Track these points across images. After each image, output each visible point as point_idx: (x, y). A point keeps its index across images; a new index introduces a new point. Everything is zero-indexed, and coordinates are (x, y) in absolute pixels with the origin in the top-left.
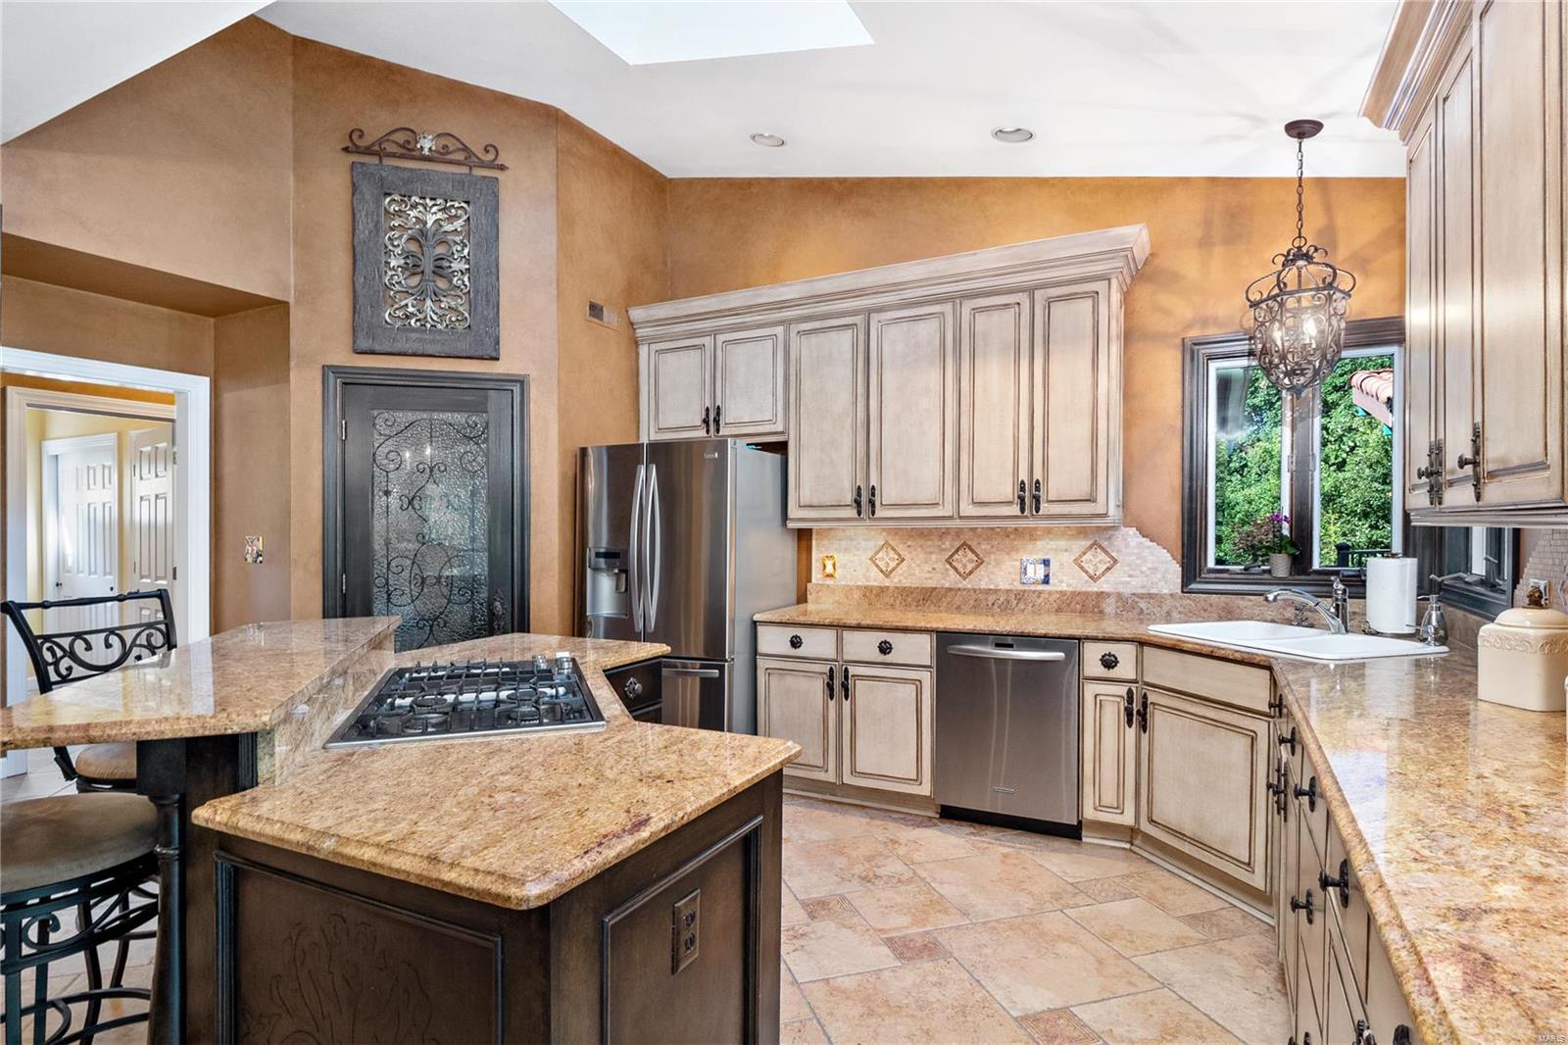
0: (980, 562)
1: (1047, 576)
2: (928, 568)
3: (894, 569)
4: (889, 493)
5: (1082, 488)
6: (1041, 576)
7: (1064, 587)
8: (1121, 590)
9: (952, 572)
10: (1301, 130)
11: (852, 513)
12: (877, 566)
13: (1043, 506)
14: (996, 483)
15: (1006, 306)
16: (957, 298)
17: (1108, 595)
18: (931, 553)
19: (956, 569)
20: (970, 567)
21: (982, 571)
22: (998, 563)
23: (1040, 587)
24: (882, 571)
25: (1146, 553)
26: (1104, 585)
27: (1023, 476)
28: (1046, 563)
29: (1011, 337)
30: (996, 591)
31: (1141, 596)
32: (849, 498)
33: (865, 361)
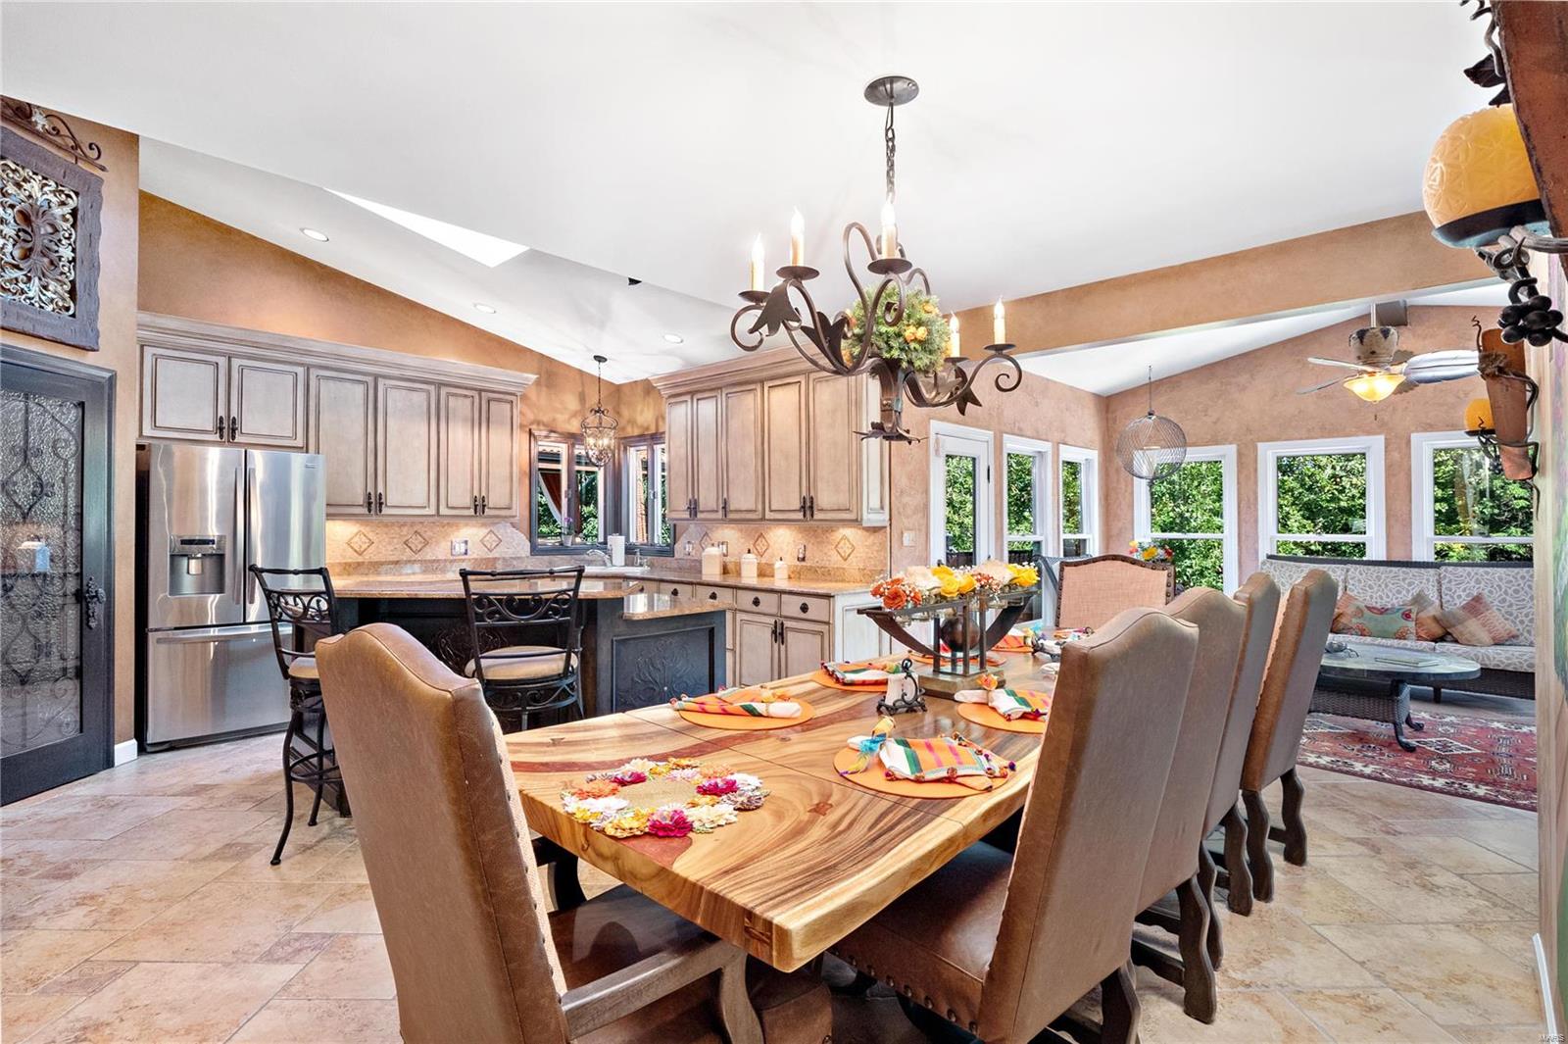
0: (426, 543)
1: (466, 550)
2: (391, 548)
3: (365, 550)
4: (392, 498)
5: (504, 502)
6: (463, 551)
7: (475, 556)
8: (504, 555)
9: (408, 550)
10: (600, 359)
11: (365, 510)
12: (352, 548)
13: (486, 510)
14: (460, 494)
15: (466, 396)
16: (440, 385)
17: (499, 559)
18: (393, 538)
19: (410, 547)
20: (420, 547)
21: (427, 549)
22: (437, 543)
23: (463, 557)
24: (356, 551)
25: (515, 535)
26: (495, 554)
27: (476, 493)
28: (466, 542)
29: (469, 415)
30: (438, 561)
31: (514, 558)
32: (361, 500)
33: (374, 408)
